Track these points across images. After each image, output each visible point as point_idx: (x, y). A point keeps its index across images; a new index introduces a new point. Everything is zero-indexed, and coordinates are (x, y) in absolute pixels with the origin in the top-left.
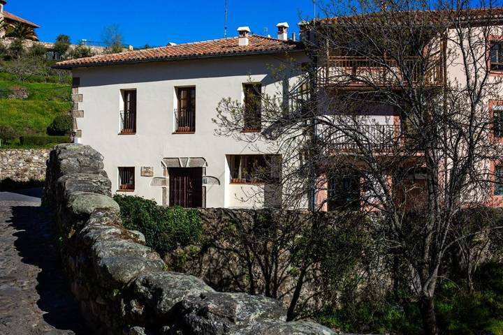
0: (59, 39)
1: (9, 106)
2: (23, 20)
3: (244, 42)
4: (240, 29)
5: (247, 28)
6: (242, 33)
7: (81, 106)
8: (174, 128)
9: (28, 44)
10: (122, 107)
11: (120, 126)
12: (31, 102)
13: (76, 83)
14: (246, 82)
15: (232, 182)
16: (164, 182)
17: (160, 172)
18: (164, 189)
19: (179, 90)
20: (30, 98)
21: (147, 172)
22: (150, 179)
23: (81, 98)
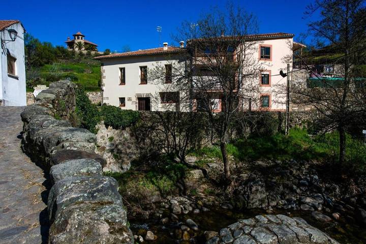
0: (106, 50)
1: (83, 76)
2: (92, 43)
3: (166, 49)
4: (164, 43)
5: (167, 43)
6: (165, 45)
7: (104, 74)
8: (140, 82)
9: (93, 53)
10: (120, 75)
11: (119, 82)
12: (92, 75)
13: (103, 65)
14: (166, 64)
15: (162, 103)
16: (136, 103)
17: (134, 99)
18: (136, 106)
19: (141, 68)
20: (92, 73)
21: (130, 99)
22: (131, 102)
23: (104, 71)
